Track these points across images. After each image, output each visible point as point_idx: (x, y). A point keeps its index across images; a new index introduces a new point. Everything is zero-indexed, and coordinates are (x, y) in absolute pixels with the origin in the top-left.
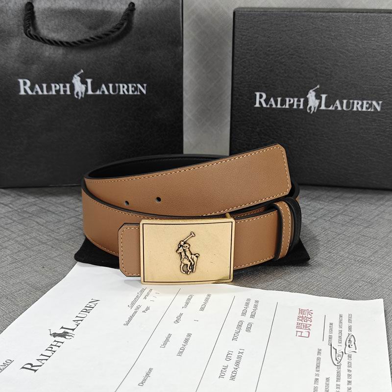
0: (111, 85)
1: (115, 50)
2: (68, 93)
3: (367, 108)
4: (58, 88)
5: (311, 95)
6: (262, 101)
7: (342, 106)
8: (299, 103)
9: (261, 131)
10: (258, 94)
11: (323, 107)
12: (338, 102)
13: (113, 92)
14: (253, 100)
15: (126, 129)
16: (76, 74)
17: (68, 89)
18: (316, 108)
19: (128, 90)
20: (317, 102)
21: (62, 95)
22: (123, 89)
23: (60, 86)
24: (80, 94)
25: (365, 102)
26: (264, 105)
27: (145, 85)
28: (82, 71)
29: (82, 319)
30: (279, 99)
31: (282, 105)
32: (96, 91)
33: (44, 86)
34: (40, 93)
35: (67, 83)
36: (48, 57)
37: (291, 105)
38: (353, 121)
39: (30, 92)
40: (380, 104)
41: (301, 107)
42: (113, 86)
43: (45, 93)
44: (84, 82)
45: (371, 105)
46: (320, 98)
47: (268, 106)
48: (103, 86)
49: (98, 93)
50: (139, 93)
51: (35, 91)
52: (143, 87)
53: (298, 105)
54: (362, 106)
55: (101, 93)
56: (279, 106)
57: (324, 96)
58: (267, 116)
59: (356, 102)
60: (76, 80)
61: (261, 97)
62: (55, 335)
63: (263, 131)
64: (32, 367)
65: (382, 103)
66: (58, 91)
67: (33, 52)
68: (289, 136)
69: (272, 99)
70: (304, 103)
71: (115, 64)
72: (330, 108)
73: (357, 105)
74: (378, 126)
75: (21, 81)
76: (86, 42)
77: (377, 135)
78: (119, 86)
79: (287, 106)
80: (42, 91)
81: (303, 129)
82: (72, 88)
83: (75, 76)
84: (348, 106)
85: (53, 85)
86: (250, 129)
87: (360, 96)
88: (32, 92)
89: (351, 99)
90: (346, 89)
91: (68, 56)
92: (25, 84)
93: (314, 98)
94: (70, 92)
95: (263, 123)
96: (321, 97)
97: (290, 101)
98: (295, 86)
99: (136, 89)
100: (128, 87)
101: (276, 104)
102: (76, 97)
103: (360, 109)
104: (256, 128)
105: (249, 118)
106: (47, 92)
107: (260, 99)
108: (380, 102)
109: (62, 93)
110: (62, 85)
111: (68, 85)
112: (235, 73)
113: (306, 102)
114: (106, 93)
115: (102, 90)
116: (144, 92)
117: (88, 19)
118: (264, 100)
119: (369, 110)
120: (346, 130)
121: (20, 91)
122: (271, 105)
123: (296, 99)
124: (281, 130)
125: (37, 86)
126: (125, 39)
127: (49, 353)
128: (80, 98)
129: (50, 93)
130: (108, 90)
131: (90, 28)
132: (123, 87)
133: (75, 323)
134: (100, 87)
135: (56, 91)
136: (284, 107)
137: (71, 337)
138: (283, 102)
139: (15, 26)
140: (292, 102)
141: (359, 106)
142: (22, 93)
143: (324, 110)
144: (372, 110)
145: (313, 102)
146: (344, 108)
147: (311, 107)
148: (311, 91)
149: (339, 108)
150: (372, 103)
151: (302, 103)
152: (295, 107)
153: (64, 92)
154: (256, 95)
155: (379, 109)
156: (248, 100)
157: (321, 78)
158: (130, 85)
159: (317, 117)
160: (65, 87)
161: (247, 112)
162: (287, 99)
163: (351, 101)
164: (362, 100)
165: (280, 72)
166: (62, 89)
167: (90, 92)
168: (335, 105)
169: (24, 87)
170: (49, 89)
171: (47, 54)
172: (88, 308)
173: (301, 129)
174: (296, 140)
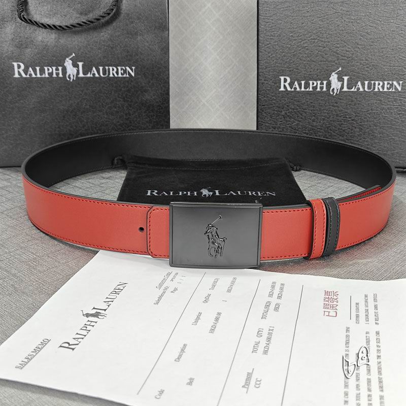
0: (101, 68)
1: (105, 35)
2: (61, 75)
3: (388, 88)
4: (51, 71)
5: (334, 78)
6: (287, 84)
7: (364, 88)
8: (322, 86)
9: (286, 114)
10: (282, 78)
11: (345, 89)
12: (359, 83)
13: (104, 75)
14: (277, 84)
15: (116, 110)
16: (68, 57)
17: (60, 72)
18: (339, 90)
19: (117, 73)
20: (340, 84)
21: (55, 77)
22: (112, 72)
23: (52, 69)
24: (72, 77)
25: (386, 83)
26: (289, 89)
27: (133, 68)
28: (74, 55)
29: (112, 300)
30: (303, 82)
31: (305, 88)
32: (88, 74)
33: (38, 68)
34: (34, 76)
35: (60, 66)
36: (41, 41)
37: (315, 88)
38: (375, 101)
39: (24, 75)
40: (401, 84)
41: (325, 89)
42: (103, 69)
43: (39, 76)
44: (75, 65)
45: (392, 85)
46: (343, 81)
47: (293, 90)
48: (94, 69)
49: (89, 75)
50: (128, 76)
51: (28, 74)
52: (132, 70)
53: (322, 88)
54: (383, 87)
55: (92, 76)
56: (303, 89)
57: (346, 78)
58: (292, 99)
59: (377, 83)
60: (68, 63)
61: (285, 80)
62: (87, 315)
63: (288, 114)
64: (69, 346)
65: (402, 83)
66: (51, 74)
67: (26, 37)
68: (313, 118)
69: (296, 83)
70: (327, 86)
71: (105, 48)
72: (353, 90)
73: (378, 86)
74: (399, 105)
75: (15, 64)
76: (78, 26)
77: (399, 114)
78: (109, 69)
79: (311, 89)
80: (36, 74)
81: (327, 110)
82: (64, 70)
83: (67, 59)
84: (369, 87)
85: (46, 68)
86: (276, 112)
87: (381, 77)
88: (26, 75)
89: (372, 80)
90: (367, 71)
91: (60, 40)
92: (19, 67)
93: (336, 80)
94: (62, 75)
95: (288, 106)
96: (344, 79)
97: (313, 84)
98: (317, 70)
99: (125, 71)
100: (118, 69)
101: (300, 88)
102: (69, 79)
103: (381, 90)
104: (281, 112)
105: (274, 101)
106: (40, 75)
107: (285, 83)
108: (401, 82)
109: (54, 75)
110: (54, 68)
111: (60, 68)
112: (260, 59)
113: (329, 85)
114: (97, 75)
115: (92, 72)
116: (133, 74)
117: (79, 5)
118: (289, 84)
119: (390, 90)
120: (369, 111)
121: (14, 74)
122: (295, 88)
123: (319, 82)
124: (305, 113)
125: (30, 69)
126: (114, 24)
127: (84, 333)
128: (71, 80)
129: (43, 76)
130: (99, 73)
131: (81, 14)
132: (113, 70)
133: (106, 304)
134: (91, 70)
135: (49, 74)
136: (308, 90)
137: (103, 317)
138: (307, 86)
139: (9, 11)
140: (315, 85)
141: (380, 87)
142: (17, 75)
143: (346, 92)
144: (393, 90)
145: (335, 84)
146: (366, 89)
147: (334, 89)
148: (333, 74)
149: (361, 90)
150: (393, 83)
151: (325, 86)
152: (318, 89)
153: (56, 75)
154: (280, 79)
155: (400, 89)
156: (273, 84)
157: (343, 61)
158: (119, 68)
159: (340, 99)
160: (57, 69)
161: (273, 96)
162: (311, 82)
163: (373, 82)
164: (383, 80)
165: (303, 57)
166: (54, 72)
167: (81, 75)
168: (357, 87)
169: (18, 70)
170: (42, 71)
171: (40, 38)
172: (117, 291)
173: (325, 111)
174: (320, 122)
